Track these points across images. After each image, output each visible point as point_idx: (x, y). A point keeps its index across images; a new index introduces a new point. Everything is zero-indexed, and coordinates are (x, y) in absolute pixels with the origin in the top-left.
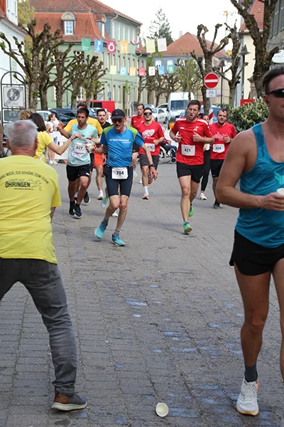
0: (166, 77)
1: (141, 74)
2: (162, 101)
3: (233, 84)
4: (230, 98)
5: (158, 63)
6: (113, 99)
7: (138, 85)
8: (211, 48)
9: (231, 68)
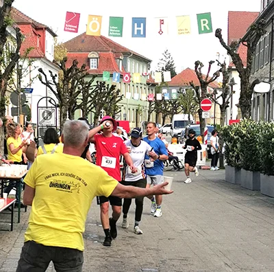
0: (170, 102)
1: (151, 99)
2: (168, 122)
3: (224, 108)
4: (221, 119)
5: (164, 91)
6: (128, 120)
7: (148, 109)
8: (206, 79)
9: (221, 95)
